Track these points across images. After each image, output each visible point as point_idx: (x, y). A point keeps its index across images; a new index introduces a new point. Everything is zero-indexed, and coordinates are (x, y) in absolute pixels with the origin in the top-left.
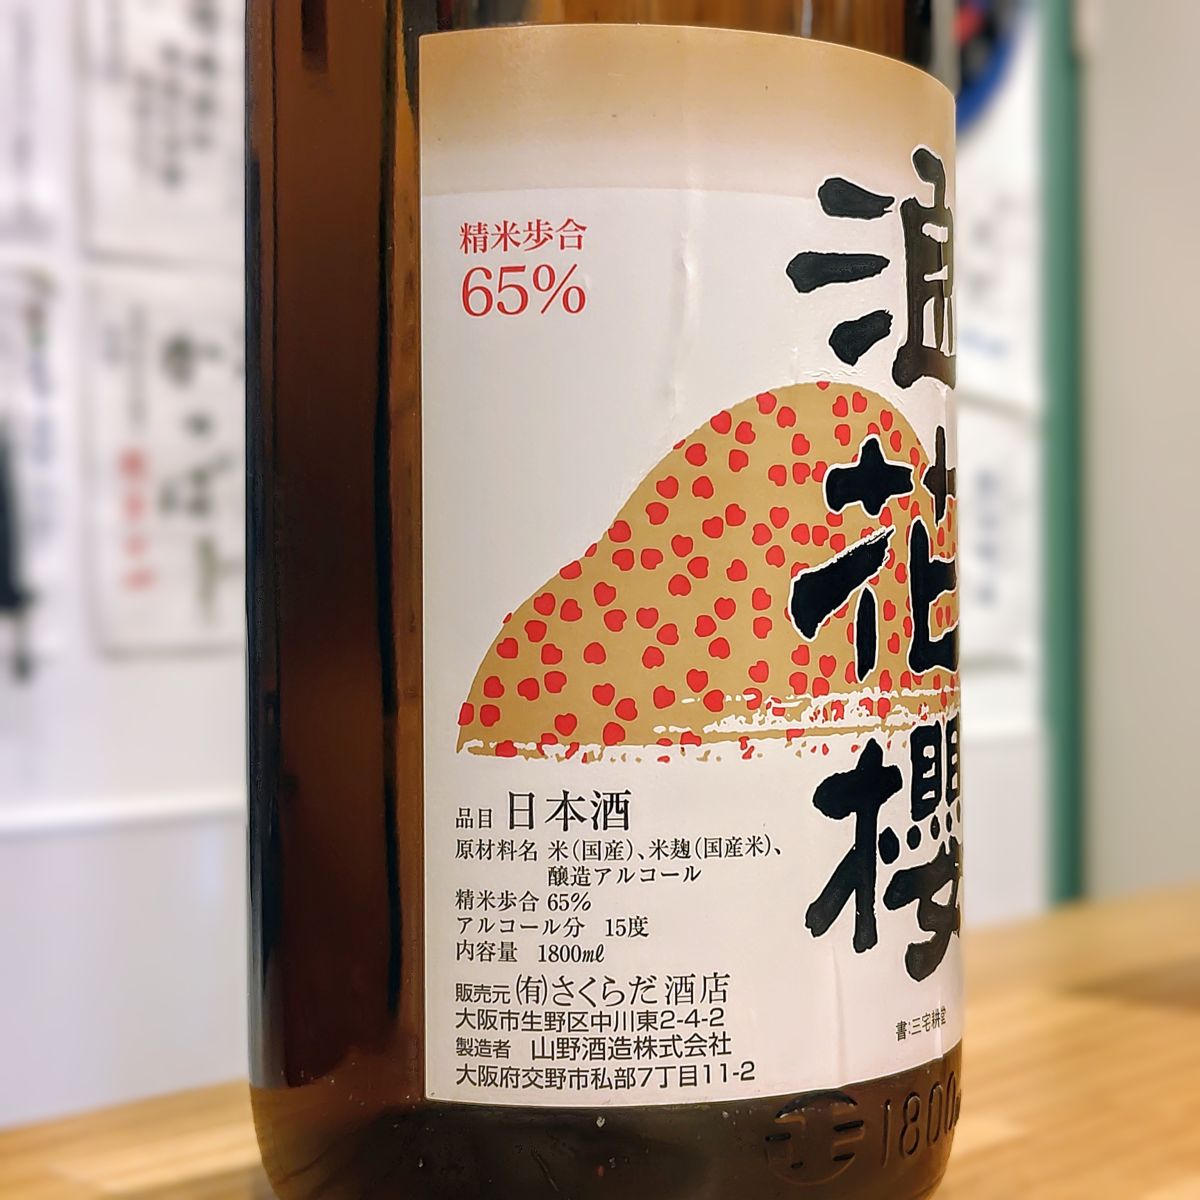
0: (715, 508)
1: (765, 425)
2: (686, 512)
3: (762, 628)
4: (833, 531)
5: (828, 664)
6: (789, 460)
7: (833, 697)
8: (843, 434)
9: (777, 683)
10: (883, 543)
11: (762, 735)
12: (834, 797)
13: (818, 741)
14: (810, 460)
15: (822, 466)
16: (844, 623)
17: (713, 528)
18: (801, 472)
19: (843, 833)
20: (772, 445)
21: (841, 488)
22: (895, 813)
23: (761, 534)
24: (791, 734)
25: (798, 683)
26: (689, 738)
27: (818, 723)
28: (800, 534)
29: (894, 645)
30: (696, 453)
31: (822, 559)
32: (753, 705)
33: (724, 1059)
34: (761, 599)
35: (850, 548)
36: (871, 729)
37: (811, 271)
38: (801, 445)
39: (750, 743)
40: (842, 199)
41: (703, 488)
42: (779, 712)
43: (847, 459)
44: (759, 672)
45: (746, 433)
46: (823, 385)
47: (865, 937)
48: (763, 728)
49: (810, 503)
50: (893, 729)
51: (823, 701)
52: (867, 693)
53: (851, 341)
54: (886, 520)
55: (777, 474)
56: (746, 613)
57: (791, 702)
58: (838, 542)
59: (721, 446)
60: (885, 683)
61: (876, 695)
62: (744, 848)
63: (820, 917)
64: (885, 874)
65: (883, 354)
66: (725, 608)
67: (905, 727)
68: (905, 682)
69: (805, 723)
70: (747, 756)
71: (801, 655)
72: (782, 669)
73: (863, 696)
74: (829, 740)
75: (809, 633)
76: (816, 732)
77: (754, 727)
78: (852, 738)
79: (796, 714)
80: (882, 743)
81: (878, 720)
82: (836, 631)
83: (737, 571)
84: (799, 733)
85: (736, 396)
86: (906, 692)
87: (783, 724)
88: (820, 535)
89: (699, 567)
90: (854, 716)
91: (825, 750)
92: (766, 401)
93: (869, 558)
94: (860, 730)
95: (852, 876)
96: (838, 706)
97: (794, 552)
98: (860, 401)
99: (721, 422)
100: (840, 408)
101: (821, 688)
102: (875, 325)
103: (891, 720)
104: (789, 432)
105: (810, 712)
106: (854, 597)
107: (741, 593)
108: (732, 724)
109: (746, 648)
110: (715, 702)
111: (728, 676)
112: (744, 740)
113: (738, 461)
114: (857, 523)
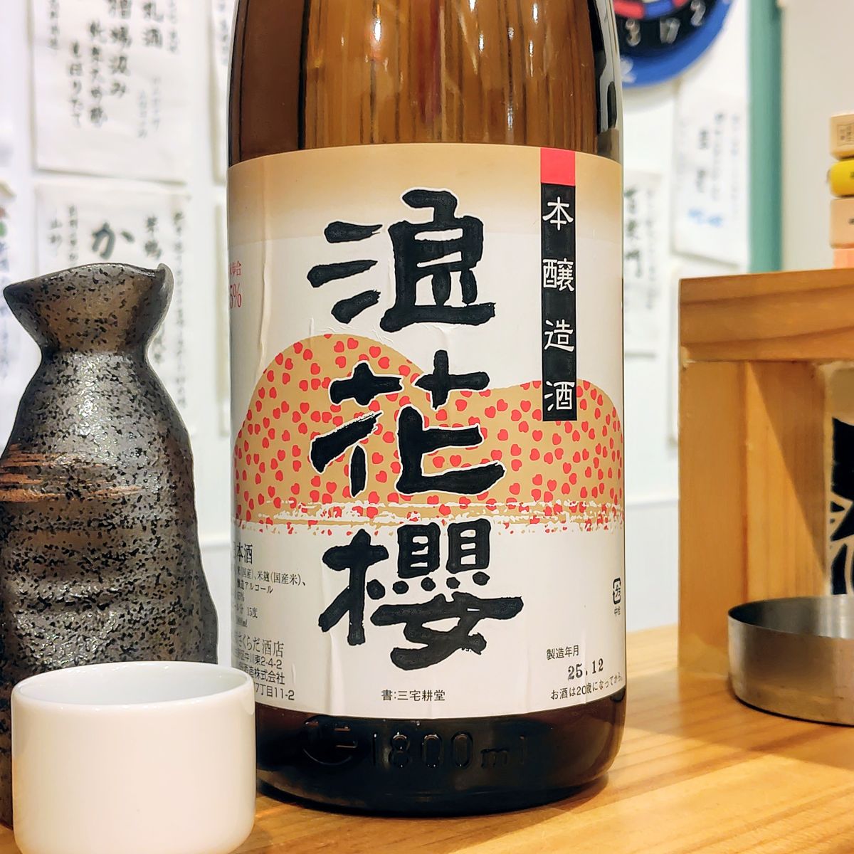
0: (276, 403)
1: (298, 359)
2: (270, 405)
3: (297, 466)
4: (334, 415)
5: (332, 487)
6: (309, 377)
7: (334, 504)
8: (341, 362)
9: (304, 495)
10: (372, 420)
11: (297, 522)
12: (334, 558)
13: (326, 528)
14: (321, 377)
15: (327, 380)
16: (342, 464)
17: (277, 413)
18: (316, 384)
19: (342, 579)
20: (302, 370)
21: (339, 391)
22: (384, 572)
23: (296, 417)
24: (311, 523)
25: (314, 496)
26: (269, 521)
27: (326, 518)
28: (315, 417)
29: (382, 477)
30: (270, 375)
31: (329, 430)
32: (293, 506)
33: (281, 686)
34: (296, 451)
35: (346, 424)
36: (362, 524)
37: (320, 276)
38: (315, 369)
39: (291, 526)
40: (338, 232)
41: (273, 393)
42: (305, 511)
43: (345, 374)
44: (296, 489)
45: (289, 365)
46: (328, 336)
47: (356, 637)
48: (298, 518)
49: (321, 400)
50: (379, 525)
51: (328, 506)
52: (358, 503)
53: (345, 311)
54: (376, 407)
55: (303, 385)
56: (290, 458)
57: (311, 506)
58: (338, 421)
59: (280, 371)
60: (374, 498)
61: (366, 505)
62: (289, 580)
63: (327, 621)
64: (371, 606)
65: (374, 314)
66: (281, 455)
67: (391, 524)
68: (392, 498)
69: (318, 518)
70: (290, 533)
71: (316, 481)
72: (307, 488)
73: (355, 505)
74: (332, 528)
75: (320, 469)
76: (324, 523)
77: (293, 518)
78: (348, 528)
79: (314, 513)
80: (370, 530)
81: (368, 519)
82: (337, 470)
83: (286, 436)
84: (315, 522)
85: (284, 345)
86: (392, 504)
87: (307, 517)
88: (326, 417)
89: (272, 433)
90: (348, 515)
91: (330, 533)
92: (298, 347)
93: (362, 429)
94: (353, 524)
95: (349, 603)
96: (339, 511)
97: (312, 426)
98: (353, 343)
99: (279, 359)
100: (339, 347)
101: (327, 499)
102: (370, 298)
103: (377, 519)
104: (309, 363)
105: (321, 512)
106: (349, 451)
107: (287, 448)
108: (284, 515)
109: (291, 477)
110: (277, 503)
111: (283, 490)
112: (289, 524)
113: (286, 378)
114: (351, 411)
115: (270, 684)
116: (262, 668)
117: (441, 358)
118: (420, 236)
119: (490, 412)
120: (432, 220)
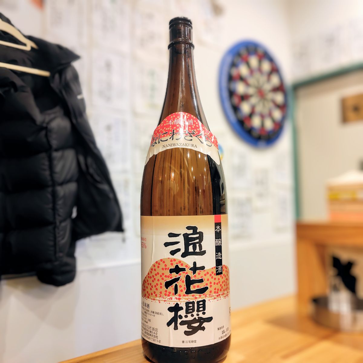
0: (156, 272)
1: (161, 263)
2: (154, 273)
3: (161, 287)
4: (170, 276)
5: (170, 293)
6: (164, 267)
7: (170, 297)
8: (172, 264)
9: (163, 294)
10: (179, 278)
11: (161, 300)
12: (170, 309)
13: (168, 302)
14: (167, 267)
15: (169, 268)
16: (172, 288)
17: (156, 275)
18: (166, 269)
19: (172, 314)
20: (162, 266)
21: (171, 271)
22: (182, 313)
23: (161, 276)
24: (165, 301)
25: (166, 295)
26: (154, 299)
27: (168, 300)
28: (166, 276)
29: (182, 291)
30: (154, 266)
31: (169, 280)
32: (160, 297)
33: (157, 339)
34: (161, 284)
35: (173, 278)
36: (177, 302)
37: (167, 244)
38: (166, 265)
39: (160, 301)
40: (171, 235)
41: (155, 270)
42: (163, 298)
43: (173, 267)
44: (161, 293)
45: (159, 264)
46: (169, 258)
47: (176, 328)
49: (167, 273)
50: (181, 302)
51: (169, 297)
52: (176, 297)
53: (173, 253)
54: (180, 275)
55: (163, 269)
56: (159, 285)
57: (165, 297)
58: (171, 278)
59: (157, 265)
60: (180, 295)
61: (178, 297)
62: (159, 314)
63: (169, 324)
64: (179, 321)
65: (179, 254)
66: (157, 284)
67: (184, 302)
68: (184, 295)
69: (166, 300)
70: (160, 303)
71: (166, 291)
72: (164, 293)
73: (175, 297)
74: (170, 302)
75: (167, 289)
76: (168, 301)
77: (160, 299)
78: (174, 302)
79: (165, 298)
80: (179, 303)
81: (178, 300)
82: (171, 289)
83: (158, 280)
84: (166, 301)
85: (158, 259)
86: (184, 297)
87: (164, 299)
88: (168, 277)
89: (155, 279)
90: (174, 299)
91: (169, 303)
92: (161, 260)
93: (177, 280)
94: (175, 302)
95: (174, 320)
96: (171, 298)
97: (165, 278)
98: (175, 260)
99: (157, 262)
100: (171, 261)
101: (169, 296)
102: (179, 250)
103: (181, 300)
104: (164, 264)
105: (167, 298)
106: (174, 285)
107: (159, 283)
108: (158, 298)
109: (160, 290)
110: (156, 295)
111: (158, 292)
112: (159, 301)
113: (158, 267)
114: (174, 275)
115: (155, 338)
116: (152, 334)
117: (195, 263)
118: (190, 236)
119: (205, 275)
120: (192, 233)
